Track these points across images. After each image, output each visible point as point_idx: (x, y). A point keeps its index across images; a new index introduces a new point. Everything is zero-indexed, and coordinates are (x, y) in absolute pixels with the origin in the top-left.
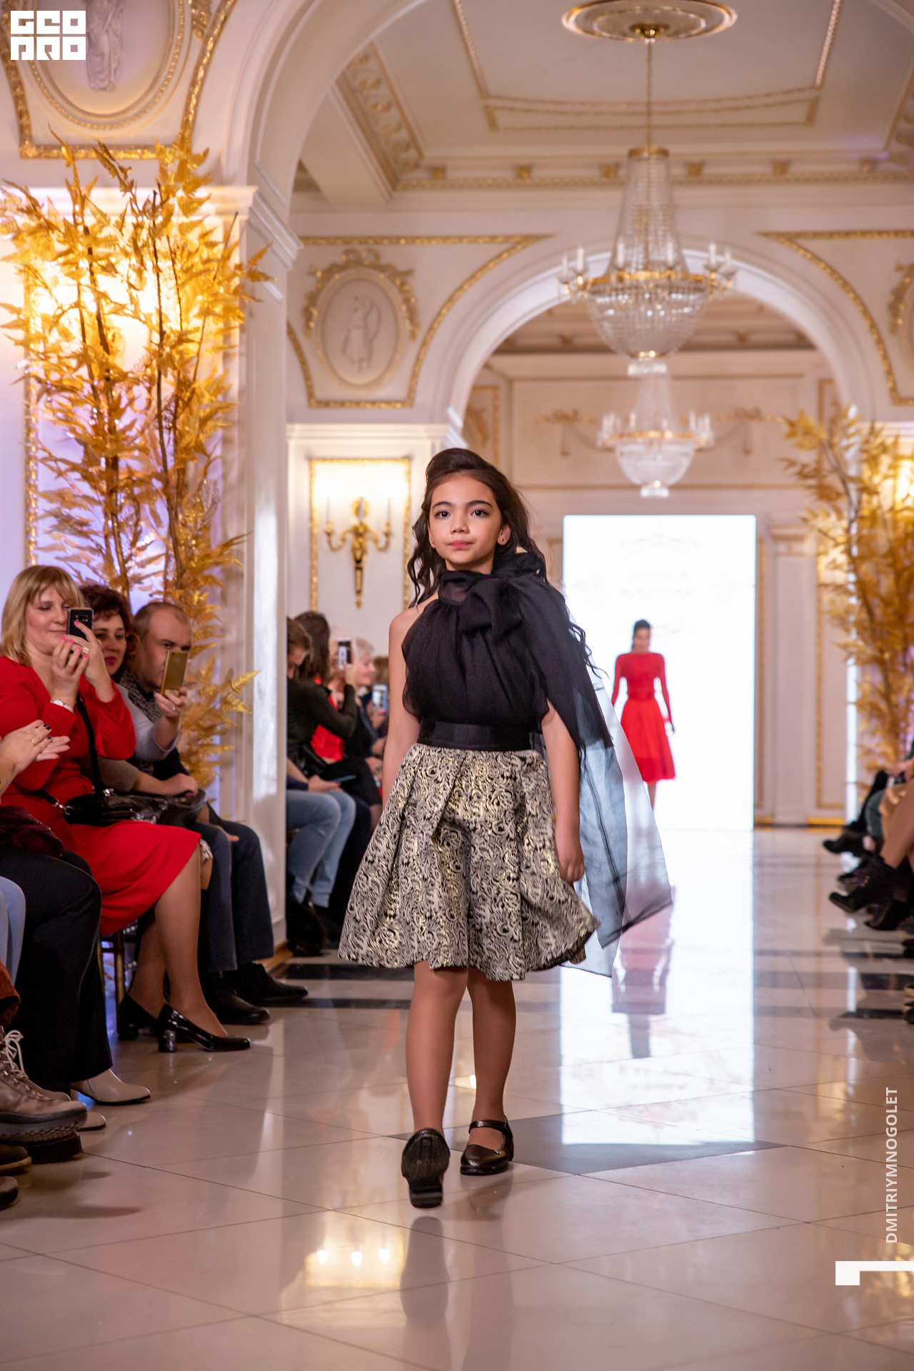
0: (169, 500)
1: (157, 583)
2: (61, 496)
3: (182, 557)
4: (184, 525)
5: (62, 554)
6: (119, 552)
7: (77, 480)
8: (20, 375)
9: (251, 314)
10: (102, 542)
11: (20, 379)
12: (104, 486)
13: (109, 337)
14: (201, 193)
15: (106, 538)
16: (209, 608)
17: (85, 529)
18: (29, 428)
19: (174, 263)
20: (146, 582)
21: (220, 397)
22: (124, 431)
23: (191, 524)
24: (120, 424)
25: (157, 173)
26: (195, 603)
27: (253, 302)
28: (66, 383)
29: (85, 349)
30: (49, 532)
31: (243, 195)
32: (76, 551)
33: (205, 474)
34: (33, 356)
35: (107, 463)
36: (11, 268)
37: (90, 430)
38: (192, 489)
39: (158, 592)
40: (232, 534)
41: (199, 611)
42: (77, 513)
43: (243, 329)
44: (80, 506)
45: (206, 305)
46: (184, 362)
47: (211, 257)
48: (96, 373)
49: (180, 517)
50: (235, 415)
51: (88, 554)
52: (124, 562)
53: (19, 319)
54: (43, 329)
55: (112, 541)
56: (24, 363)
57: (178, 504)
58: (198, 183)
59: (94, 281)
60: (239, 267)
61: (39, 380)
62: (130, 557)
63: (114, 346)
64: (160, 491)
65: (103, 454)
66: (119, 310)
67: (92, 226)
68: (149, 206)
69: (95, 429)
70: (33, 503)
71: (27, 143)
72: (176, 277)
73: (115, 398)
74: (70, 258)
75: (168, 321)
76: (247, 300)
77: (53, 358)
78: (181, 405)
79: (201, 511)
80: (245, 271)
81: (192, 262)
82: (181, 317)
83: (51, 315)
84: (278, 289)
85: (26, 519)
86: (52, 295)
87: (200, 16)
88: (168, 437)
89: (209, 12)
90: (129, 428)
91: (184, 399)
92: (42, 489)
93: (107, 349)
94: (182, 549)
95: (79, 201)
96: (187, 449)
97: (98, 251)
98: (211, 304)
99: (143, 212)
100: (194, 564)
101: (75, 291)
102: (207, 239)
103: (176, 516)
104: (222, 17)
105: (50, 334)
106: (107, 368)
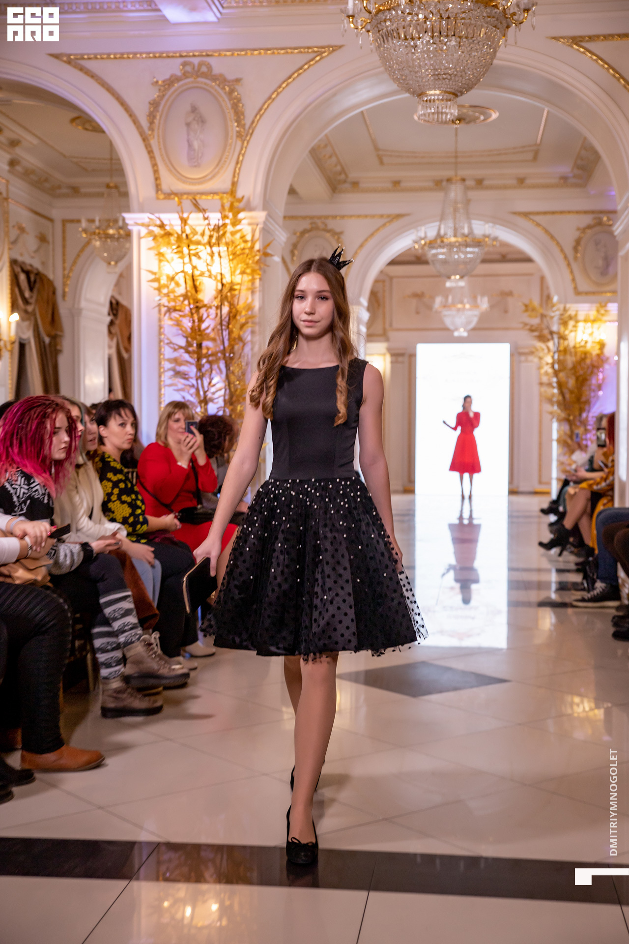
1: (221, 402)
2: (175, 361)
3: (233, 390)
4: (233, 373)
5: (176, 388)
6: (203, 387)
7: (183, 353)
8: (156, 304)
9: (264, 272)
10: (194, 382)
11: (156, 307)
12: (196, 356)
13: (197, 283)
14: (241, 215)
15: (197, 380)
17: (187, 376)
18: (160, 327)
19: (228, 248)
20: (216, 401)
21: (250, 313)
22: (204, 330)
23: (236, 374)
24: (204, 326)
25: (219, 207)
26: (238, 411)
27: (265, 267)
28: (178, 308)
29: (187, 292)
30: (170, 378)
31: (260, 216)
32: (183, 386)
33: (243, 349)
34: (162, 295)
35: (197, 345)
36: (152, 253)
37: (189, 330)
38: (237, 356)
39: (221, 407)
42: (183, 368)
43: (260, 279)
44: (184, 365)
45: (243, 269)
46: (233, 296)
47: (246, 247)
48: (191, 301)
49: (231, 368)
50: (257, 320)
51: (188, 388)
52: (205, 392)
53: (156, 278)
54: (167, 281)
55: (199, 382)
56: (158, 298)
57: (230, 363)
58: (239, 212)
59: (190, 260)
60: (259, 251)
61: (165, 306)
62: (207, 391)
63: (200, 288)
64: (222, 358)
65: (195, 342)
66: (202, 274)
67: (190, 234)
68: (216, 227)
69: (192, 328)
70: (163, 363)
71: (160, 192)
72: (229, 256)
73: (201, 315)
74: (179, 249)
75: (225, 278)
76: (262, 266)
77: (172, 296)
78: (231, 318)
79: (241, 368)
80: (261, 253)
81: (236, 249)
82: (231, 275)
83: (171, 276)
84: (277, 259)
85: (160, 370)
86: (171, 266)
87: (240, 131)
88: (225, 333)
89: (244, 129)
90: (207, 328)
91: (233, 315)
92: (167, 356)
93: (196, 291)
94: (232, 386)
95: (184, 222)
96: (235, 339)
97: (192, 247)
98: (245, 269)
99: (213, 230)
100: (238, 393)
101: (183, 264)
102: (244, 239)
103: (229, 369)
104: (251, 131)
105: (170, 284)
106: (197, 301)
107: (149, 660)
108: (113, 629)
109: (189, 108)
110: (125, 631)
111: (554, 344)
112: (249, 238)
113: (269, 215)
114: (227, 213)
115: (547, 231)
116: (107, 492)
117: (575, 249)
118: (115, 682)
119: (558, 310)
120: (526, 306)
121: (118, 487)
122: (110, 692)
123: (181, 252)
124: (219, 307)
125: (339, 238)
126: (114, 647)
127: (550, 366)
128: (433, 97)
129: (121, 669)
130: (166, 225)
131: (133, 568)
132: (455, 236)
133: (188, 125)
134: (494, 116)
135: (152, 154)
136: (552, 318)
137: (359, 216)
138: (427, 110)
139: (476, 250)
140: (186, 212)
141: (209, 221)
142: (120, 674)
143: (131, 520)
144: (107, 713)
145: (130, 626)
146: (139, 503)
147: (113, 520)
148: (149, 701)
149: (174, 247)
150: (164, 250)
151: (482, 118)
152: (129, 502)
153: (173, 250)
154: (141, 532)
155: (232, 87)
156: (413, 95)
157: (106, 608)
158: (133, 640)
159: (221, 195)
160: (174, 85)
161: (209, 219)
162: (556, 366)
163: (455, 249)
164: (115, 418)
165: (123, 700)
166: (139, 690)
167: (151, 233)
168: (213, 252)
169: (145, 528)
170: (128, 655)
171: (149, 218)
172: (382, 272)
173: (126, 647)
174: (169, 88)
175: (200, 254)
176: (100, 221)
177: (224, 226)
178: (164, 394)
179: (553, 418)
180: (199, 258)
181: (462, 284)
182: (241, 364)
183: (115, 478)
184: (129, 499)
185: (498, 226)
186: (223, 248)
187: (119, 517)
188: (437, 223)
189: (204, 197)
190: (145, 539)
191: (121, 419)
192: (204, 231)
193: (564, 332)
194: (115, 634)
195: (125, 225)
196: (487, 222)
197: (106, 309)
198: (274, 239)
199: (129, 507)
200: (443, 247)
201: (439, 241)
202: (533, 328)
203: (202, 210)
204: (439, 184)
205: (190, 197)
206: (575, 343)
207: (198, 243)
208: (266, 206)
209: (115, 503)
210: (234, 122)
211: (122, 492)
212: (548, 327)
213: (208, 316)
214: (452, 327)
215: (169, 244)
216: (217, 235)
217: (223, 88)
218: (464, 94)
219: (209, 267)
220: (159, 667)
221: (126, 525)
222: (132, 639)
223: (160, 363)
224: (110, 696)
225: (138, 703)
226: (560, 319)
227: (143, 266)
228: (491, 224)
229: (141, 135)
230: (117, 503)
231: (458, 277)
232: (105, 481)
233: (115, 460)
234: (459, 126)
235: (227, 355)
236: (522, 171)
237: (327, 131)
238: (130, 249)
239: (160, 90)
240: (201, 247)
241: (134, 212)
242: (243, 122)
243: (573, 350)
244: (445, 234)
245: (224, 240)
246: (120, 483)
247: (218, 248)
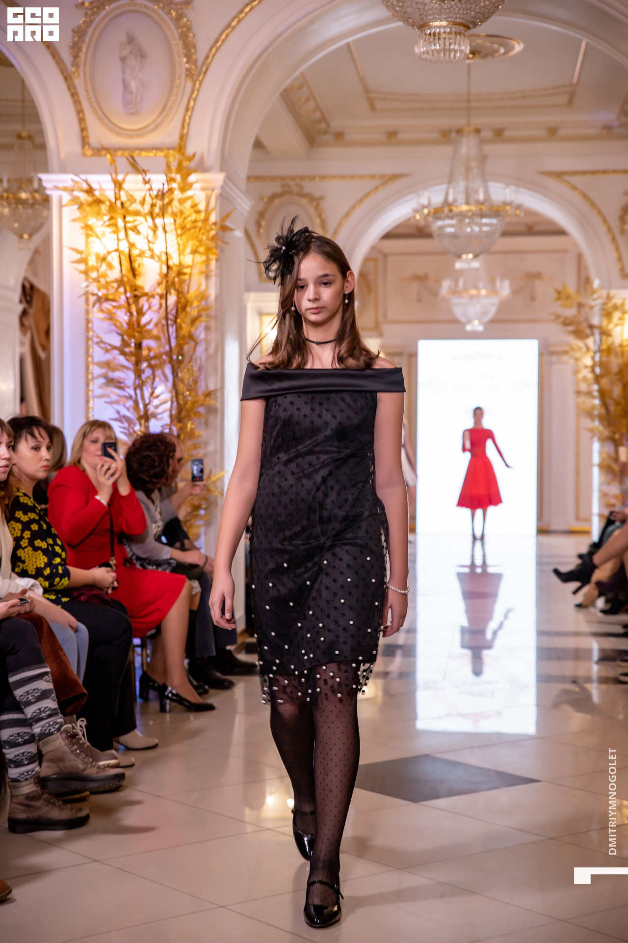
0: (173, 368)
1: (166, 419)
2: (108, 365)
3: (181, 402)
4: (182, 380)
5: (108, 400)
6: (143, 399)
7: (117, 354)
8: (83, 292)
9: (222, 250)
10: (132, 392)
11: (82, 295)
12: (133, 359)
13: (136, 265)
14: (193, 178)
15: (135, 389)
16: (197, 432)
17: (122, 385)
18: (88, 321)
19: (175, 221)
20: (159, 416)
21: (203, 303)
22: (145, 325)
23: (186, 382)
24: (144, 320)
25: (164, 167)
26: (189, 429)
27: (224, 245)
28: (110, 297)
29: (122, 277)
30: (101, 387)
31: (217, 178)
32: (117, 398)
33: (194, 350)
34: (90, 280)
35: (135, 344)
36: (78, 226)
37: (125, 325)
38: (187, 359)
39: (167, 425)
40: (211, 387)
41: (191, 435)
42: (117, 375)
43: (217, 260)
44: (119, 370)
45: (195, 247)
46: (182, 282)
47: (198, 219)
48: (128, 288)
49: (180, 375)
50: (212, 312)
51: (124, 399)
52: (146, 406)
53: (82, 258)
54: (97, 262)
55: (138, 392)
56: (85, 284)
57: (179, 367)
58: (189, 174)
59: (127, 235)
60: (215, 224)
61: (93, 295)
62: (149, 403)
63: (139, 271)
64: (167, 361)
65: (133, 340)
66: (142, 254)
67: (126, 202)
68: (160, 193)
69: (128, 324)
70: (91, 367)
71: (87, 147)
72: (176, 230)
73: (140, 306)
74: (112, 221)
75: (172, 258)
76: (219, 243)
77: (103, 281)
78: (179, 310)
79: (192, 375)
80: (218, 226)
81: (186, 222)
82: (180, 255)
83: (102, 255)
84: (239, 234)
85: (87, 376)
86: (102, 243)
87: (191, 68)
88: (172, 330)
89: (196, 66)
90: (149, 323)
91: (182, 306)
92: (96, 359)
93: (134, 275)
94: (181, 397)
95: (118, 186)
96: (184, 337)
97: (128, 218)
98: (197, 247)
99: (157, 197)
100: (188, 406)
101: (116, 241)
102: (196, 208)
103: (177, 375)
104: (204, 69)
105: (101, 266)
106: (135, 288)
107: (72, 757)
108: (26, 716)
109: (124, 38)
110: (42, 719)
111: (595, 342)
112: (202, 207)
113: (228, 178)
114: (173, 175)
115: (585, 196)
116: (15, 536)
117: (622, 219)
118: (29, 784)
119: (599, 297)
120: (559, 292)
121: (30, 529)
122: (21, 799)
123: (116, 225)
124: (164, 296)
125: (318, 205)
126: (25, 740)
127: (589, 370)
128: (438, 30)
129: (36, 767)
130: (95, 190)
131: (51, 634)
132: (467, 203)
133: (123, 60)
134: (518, 48)
135: (76, 98)
136: (592, 307)
137: (344, 177)
138: (430, 46)
139: (494, 221)
140: (122, 173)
141: (151, 186)
142: (34, 775)
143: (47, 572)
144: (17, 826)
145: (48, 713)
146: (58, 549)
147: (24, 574)
148: (72, 809)
149: (106, 218)
150: (92, 221)
151: (502, 50)
152: (45, 549)
153: (105, 222)
154: (60, 587)
155: (180, 11)
156: (413, 27)
157: (16, 689)
158: (52, 730)
159: (166, 151)
160: (105, 8)
161: (150, 183)
162: (598, 370)
163: (467, 221)
164: (26, 440)
165: (38, 808)
166: (58, 796)
167: (75, 200)
168: (156, 226)
169: (65, 581)
170: (45, 750)
171: (72, 180)
172: (373, 248)
173: (43, 739)
174: (98, 12)
175: (139, 228)
176: (9, 181)
177: (169, 192)
178: (93, 408)
179: (593, 436)
180: (138, 233)
181: (476, 264)
182: (192, 369)
183: (25, 518)
184: (44, 545)
185: (522, 190)
186: (169, 220)
187: (32, 571)
188: (444, 186)
189: (144, 154)
190: (67, 597)
191: (34, 440)
192: (144, 199)
193: (607, 325)
194: (27, 723)
195: (41, 189)
196: (508, 185)
197: (17, 295)
198: (235, 208)
199: (43, 554)
200: (452, 218)
201: (446, 210)
202: (568, 321)
203: (142, 171)
204: (449, 136)
205: (127, 153)
206: (622, 341)
207: (137, 213)
208: (224, 165)
209: (26, 550)
210: (182, 56)
211: (35, 536)
212: (587, 320)
213: (150, 307)
214: (463, 319)
215: (99, 214)
216: (162, 204)
217: (169, 13)
218: (478, 25)
219: (151, 245)
220: (86, 765)
221: (40, 579)
222: (50, 730)
223: (87, 368)
224: (20, 804)
225: (56, 813)
226: (603, 309)
227: (66, 242)
228: (513, 188)
229: (63, 73)
230: (28, 550)
231: (471, 256)
232: (12, 522)
233: (25, 495)
234: (472, 61)
235: (174, 357)
236: (552, 119)
237: (303, 68)
238: (49, 218)
239: (86, 14)
240: (140, 219)
241: (53, 172)
242: (194, 57)
243: (619, 349)
244: (455, 201)
245: (170, 210)
246: (32, 524)
247: (162, 219)
